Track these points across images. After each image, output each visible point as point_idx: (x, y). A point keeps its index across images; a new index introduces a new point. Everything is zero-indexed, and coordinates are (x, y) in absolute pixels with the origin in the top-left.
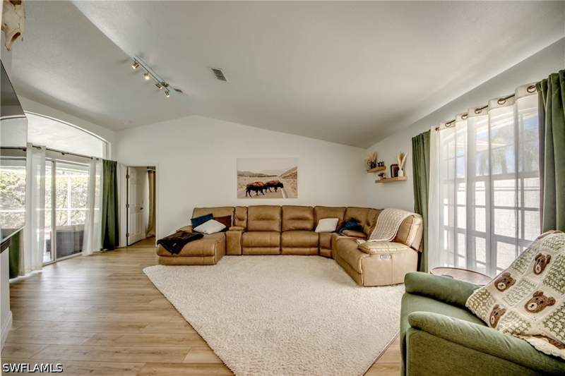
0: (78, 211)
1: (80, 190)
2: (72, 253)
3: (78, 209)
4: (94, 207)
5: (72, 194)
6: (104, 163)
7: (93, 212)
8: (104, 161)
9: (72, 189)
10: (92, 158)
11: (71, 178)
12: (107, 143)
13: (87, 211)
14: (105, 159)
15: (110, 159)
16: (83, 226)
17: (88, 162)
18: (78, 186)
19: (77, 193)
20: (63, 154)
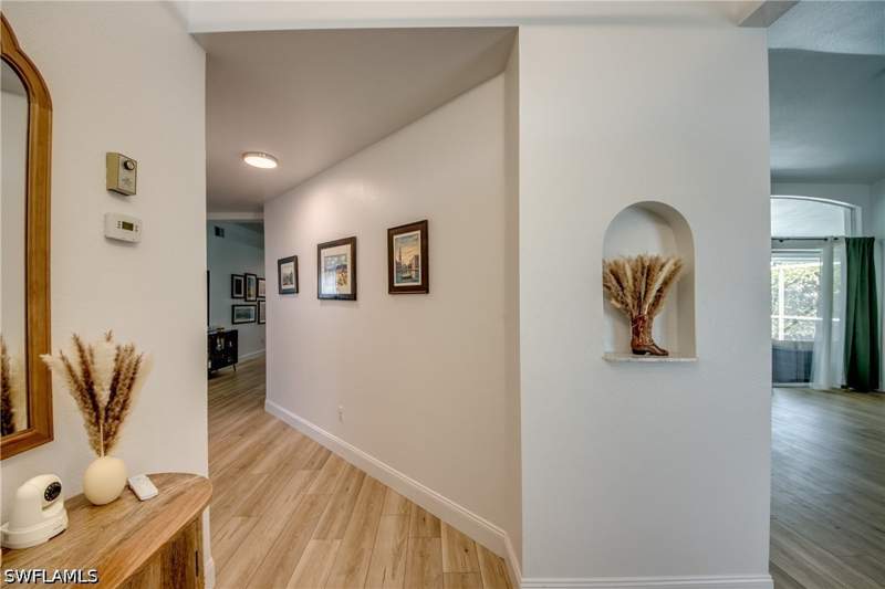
0: (795, 322)
1: (799, 288)
2: (792, 381)
3: (796, 317)
4: (831, 317)
5: (785, 292)
6: (848, 244)
7: (830, 324)
8: (848, 240)
9: (786, 286)
10: (826, 239)
11: (784, 270)
12: (852, 209)
13: (817, 323)
14: (849, 236)
15: (859, 234)
16: (812, 344)
17: (820, 246)
18: (796, 281)
19: (794, 292)
20: (781, 241)
